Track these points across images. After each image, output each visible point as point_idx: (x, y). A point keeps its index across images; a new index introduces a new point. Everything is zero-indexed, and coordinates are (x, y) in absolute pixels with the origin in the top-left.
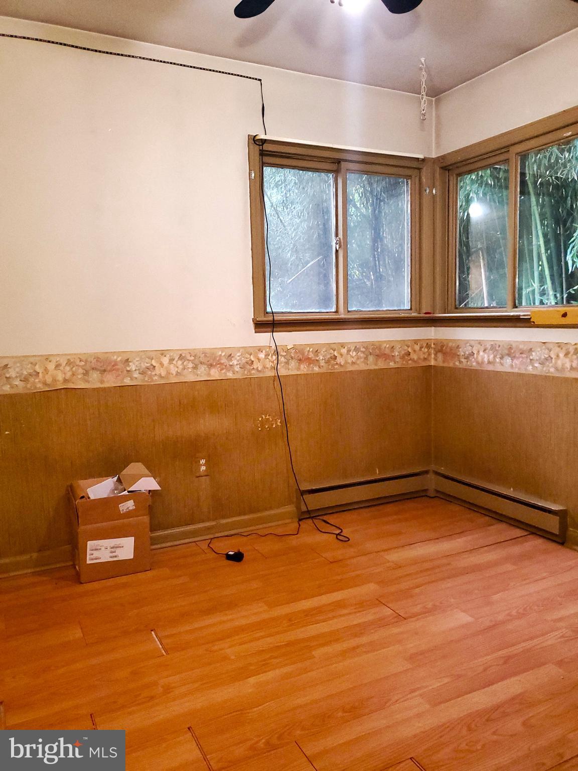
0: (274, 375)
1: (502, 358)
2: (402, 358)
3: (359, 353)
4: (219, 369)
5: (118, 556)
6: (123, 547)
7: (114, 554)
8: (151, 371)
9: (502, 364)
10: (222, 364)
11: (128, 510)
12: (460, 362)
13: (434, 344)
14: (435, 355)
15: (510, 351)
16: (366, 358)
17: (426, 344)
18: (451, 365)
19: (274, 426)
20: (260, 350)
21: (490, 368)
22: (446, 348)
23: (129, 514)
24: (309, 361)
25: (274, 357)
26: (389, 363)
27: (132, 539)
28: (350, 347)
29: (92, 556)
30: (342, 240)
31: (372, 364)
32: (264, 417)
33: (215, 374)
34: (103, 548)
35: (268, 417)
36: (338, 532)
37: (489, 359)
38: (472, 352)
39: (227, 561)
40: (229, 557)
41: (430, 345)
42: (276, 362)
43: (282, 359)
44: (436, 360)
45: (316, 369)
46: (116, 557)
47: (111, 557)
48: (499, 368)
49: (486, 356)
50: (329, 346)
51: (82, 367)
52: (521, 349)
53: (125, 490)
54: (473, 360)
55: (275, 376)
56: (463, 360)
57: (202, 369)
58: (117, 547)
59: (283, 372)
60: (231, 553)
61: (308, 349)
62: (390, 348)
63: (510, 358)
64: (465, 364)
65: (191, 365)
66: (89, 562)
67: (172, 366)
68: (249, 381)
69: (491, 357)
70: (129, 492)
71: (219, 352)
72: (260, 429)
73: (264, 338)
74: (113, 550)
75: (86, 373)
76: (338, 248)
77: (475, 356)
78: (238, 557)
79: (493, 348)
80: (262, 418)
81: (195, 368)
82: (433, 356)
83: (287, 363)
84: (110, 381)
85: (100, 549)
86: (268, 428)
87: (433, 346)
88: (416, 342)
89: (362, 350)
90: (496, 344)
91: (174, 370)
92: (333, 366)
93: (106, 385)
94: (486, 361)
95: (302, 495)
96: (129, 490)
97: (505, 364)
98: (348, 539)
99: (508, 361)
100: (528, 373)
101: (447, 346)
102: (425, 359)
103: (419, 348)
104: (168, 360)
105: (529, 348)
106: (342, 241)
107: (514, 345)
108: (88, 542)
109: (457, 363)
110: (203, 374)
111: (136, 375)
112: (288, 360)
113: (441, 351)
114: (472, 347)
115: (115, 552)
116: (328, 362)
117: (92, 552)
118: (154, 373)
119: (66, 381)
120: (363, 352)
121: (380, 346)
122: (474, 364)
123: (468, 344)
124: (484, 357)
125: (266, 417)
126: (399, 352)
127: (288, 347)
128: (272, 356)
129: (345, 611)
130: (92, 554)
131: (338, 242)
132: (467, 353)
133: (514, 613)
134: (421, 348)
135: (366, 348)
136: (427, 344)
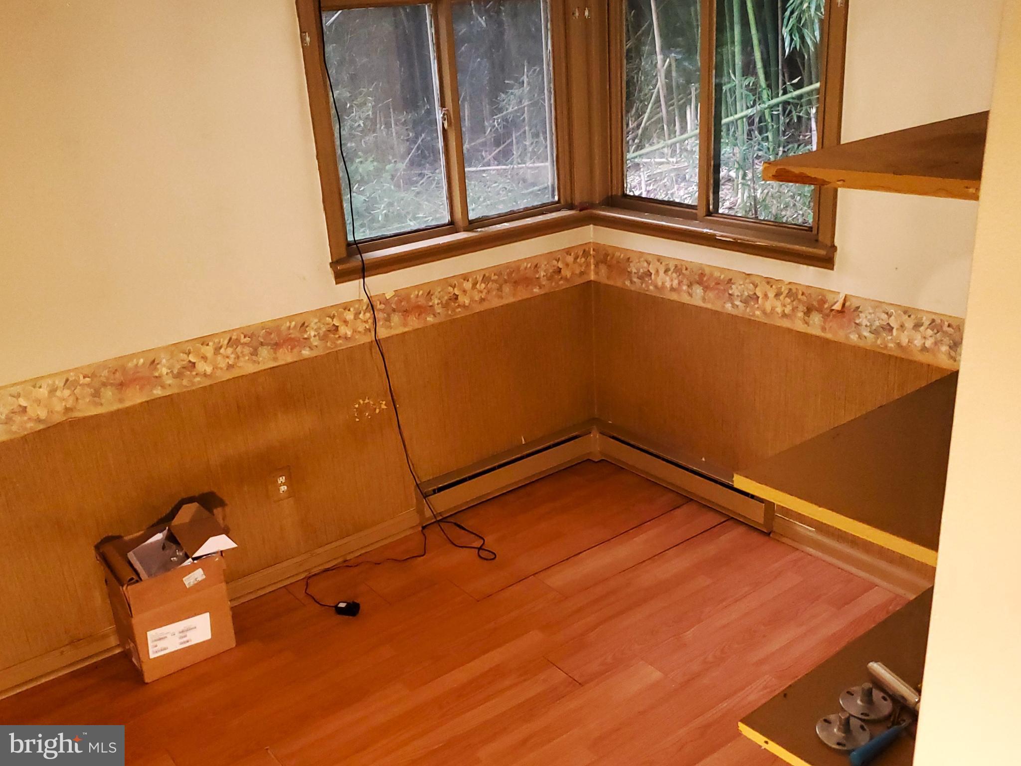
0: (370, 340)
1: (690, 285)
2: (550, 278)
3: (490, 283)
4: (289, 347)
5: (191, 641)
6: (195, 628)
7: (185, 639)
8: (189, 371)
9: (690, 295)
10: (291, 339)
11: (196, 582)
12: (632, 282)
13: (594, 250)
14: (596, 265)
15: (701, 278)
16: (500, 289)
17: (582, 252)
18: (619, 284)
19: (377, 411)
20: (346, 307)
21: (674, 297)
22: (612, 258)
23: (199, 586)
24: (420, 310)
25: (368, 315)
26: (532, 289)
27: (207, 616)
28: (476, 278)
29: (157, 648)
30: (452, 113)
31: (509, 296)
32: (361, 402)
33: (286, 357)
34: (169, 636)
35: (367, 401)
36: (478, 543)
37: (672, 285)
38: (649, 271)
39: (338, 616)
40: (340, 611)
41: (589, 252)
42: (371, 321)
43: (380, 315)
44: (597, 273)
45: (430, 319)
46: (188, 641)
47: (181, 643)
48: (685, 299)
49: (668, 279)
50: (446, 282)
51: (88, 385)
52: (716, 279)
53: (188, 558)
54: (650, 282)
55: (372, 342)
56: (635, 280)
57: (264, 352)
58: (187, 630)
59: (383, 333)
60: (342, 605)
61: (416, 293)
62: (533, 266)
63: (702, 288)
64: (637, 285)
65: (247, 350)
66: (152, 656)
67: (219, 358)
68: (333, 357)
69: (675, 282)
70: (194, 559)
71: (286, 323)
72: (357, 420)
73: (352, 290)
74: (182, 635)
75: (97, 394)
76: (446, 126)
77: (653, 276)
78: (352, 610)
79: (677, 270)
80: (359, 404)
81: (255, 353)
82: (592, 267)
83: (388, 319)
84: (135, 398)
85: (166, 637)
86: (368, 415)
87: (592, 252)
88: (568, 251)
89: (493, 278)
90: (682, 265)
91: (222, 364)
92: (454, 310)
93: (128, 404)
94: (668, 286)
95: (425, 498)
96: (194, 556)
97: (694, 294)
98: (493, 557)
99: (698, 291)
100: (725, 311)
101: (614, 255)
102: (582, 273)
103: (572, 260)
104: (212, 352)
105: (727, 278)
106: (452, 116)
107: (707, 271)
108: (148, 633)
109: (628, 283)
110: (266, 360)
111: (169, 381)
112: (389, 315)
113: (604, 261)
114: (649, 263)
115: (185, 636)
116: (445, 306)
117: (155, 643)
118: (194, 373)
119: (67, 410)
120: (495, 281)
121: (518, 268)
122: (651, 288)
123: (642, 259)
124: (666, 281)
125: (364, 400)
126: (545, 271)
127: (386, 295)
128: (364, 313)
129: (507, 682)
130: (156, 646)
131: (446, 116)
132: (641, 271)
133: (710, 658)
134: (576, 258)
135: (499, 274)
136: (584, 251)
